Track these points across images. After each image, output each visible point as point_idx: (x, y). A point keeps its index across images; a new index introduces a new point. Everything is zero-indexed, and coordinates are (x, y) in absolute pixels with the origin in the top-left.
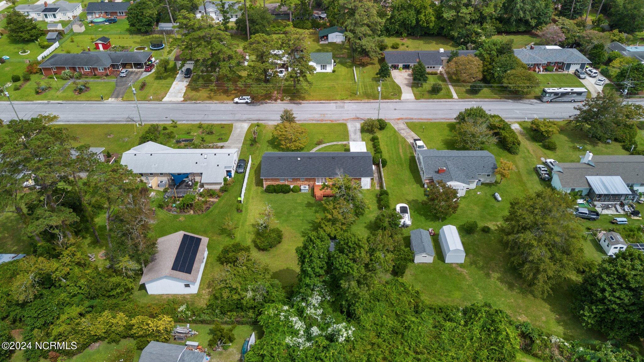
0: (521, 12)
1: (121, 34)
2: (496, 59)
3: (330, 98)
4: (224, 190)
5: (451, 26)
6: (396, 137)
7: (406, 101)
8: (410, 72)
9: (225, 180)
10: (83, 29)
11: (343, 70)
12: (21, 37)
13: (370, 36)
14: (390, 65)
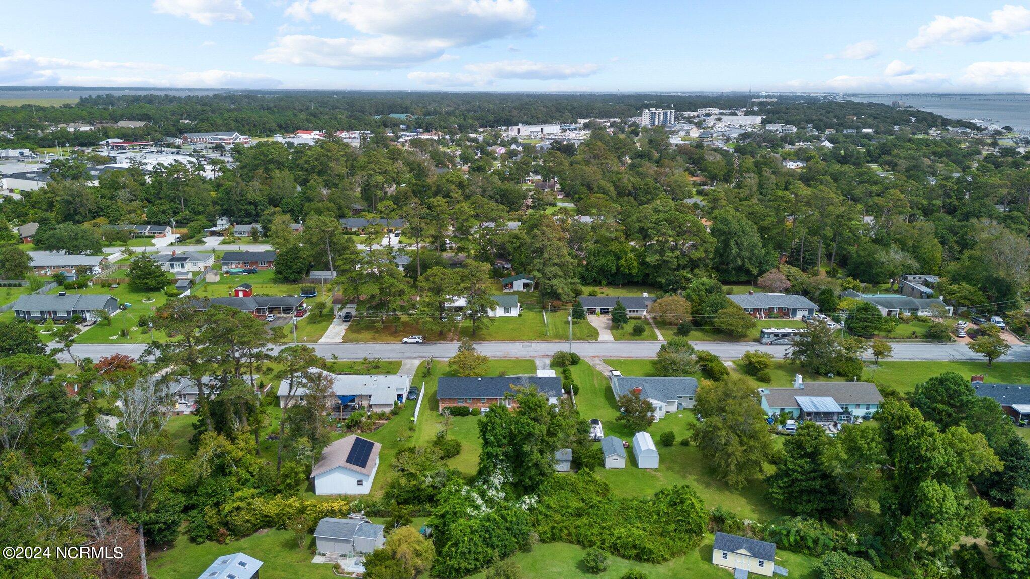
0: (739, 260)
1: (263, 283)
2: (706, 299)
3: (514, 339)
4: (395, 413)
5: (657, 272)
6: (591, 371)
7: (604, 342)
8: (610, 316)
9: (396, 403)
10: (218, 278)
11: (530, 315)
12: (146, 284)
13: (560, 277)
14: (585, 308)
